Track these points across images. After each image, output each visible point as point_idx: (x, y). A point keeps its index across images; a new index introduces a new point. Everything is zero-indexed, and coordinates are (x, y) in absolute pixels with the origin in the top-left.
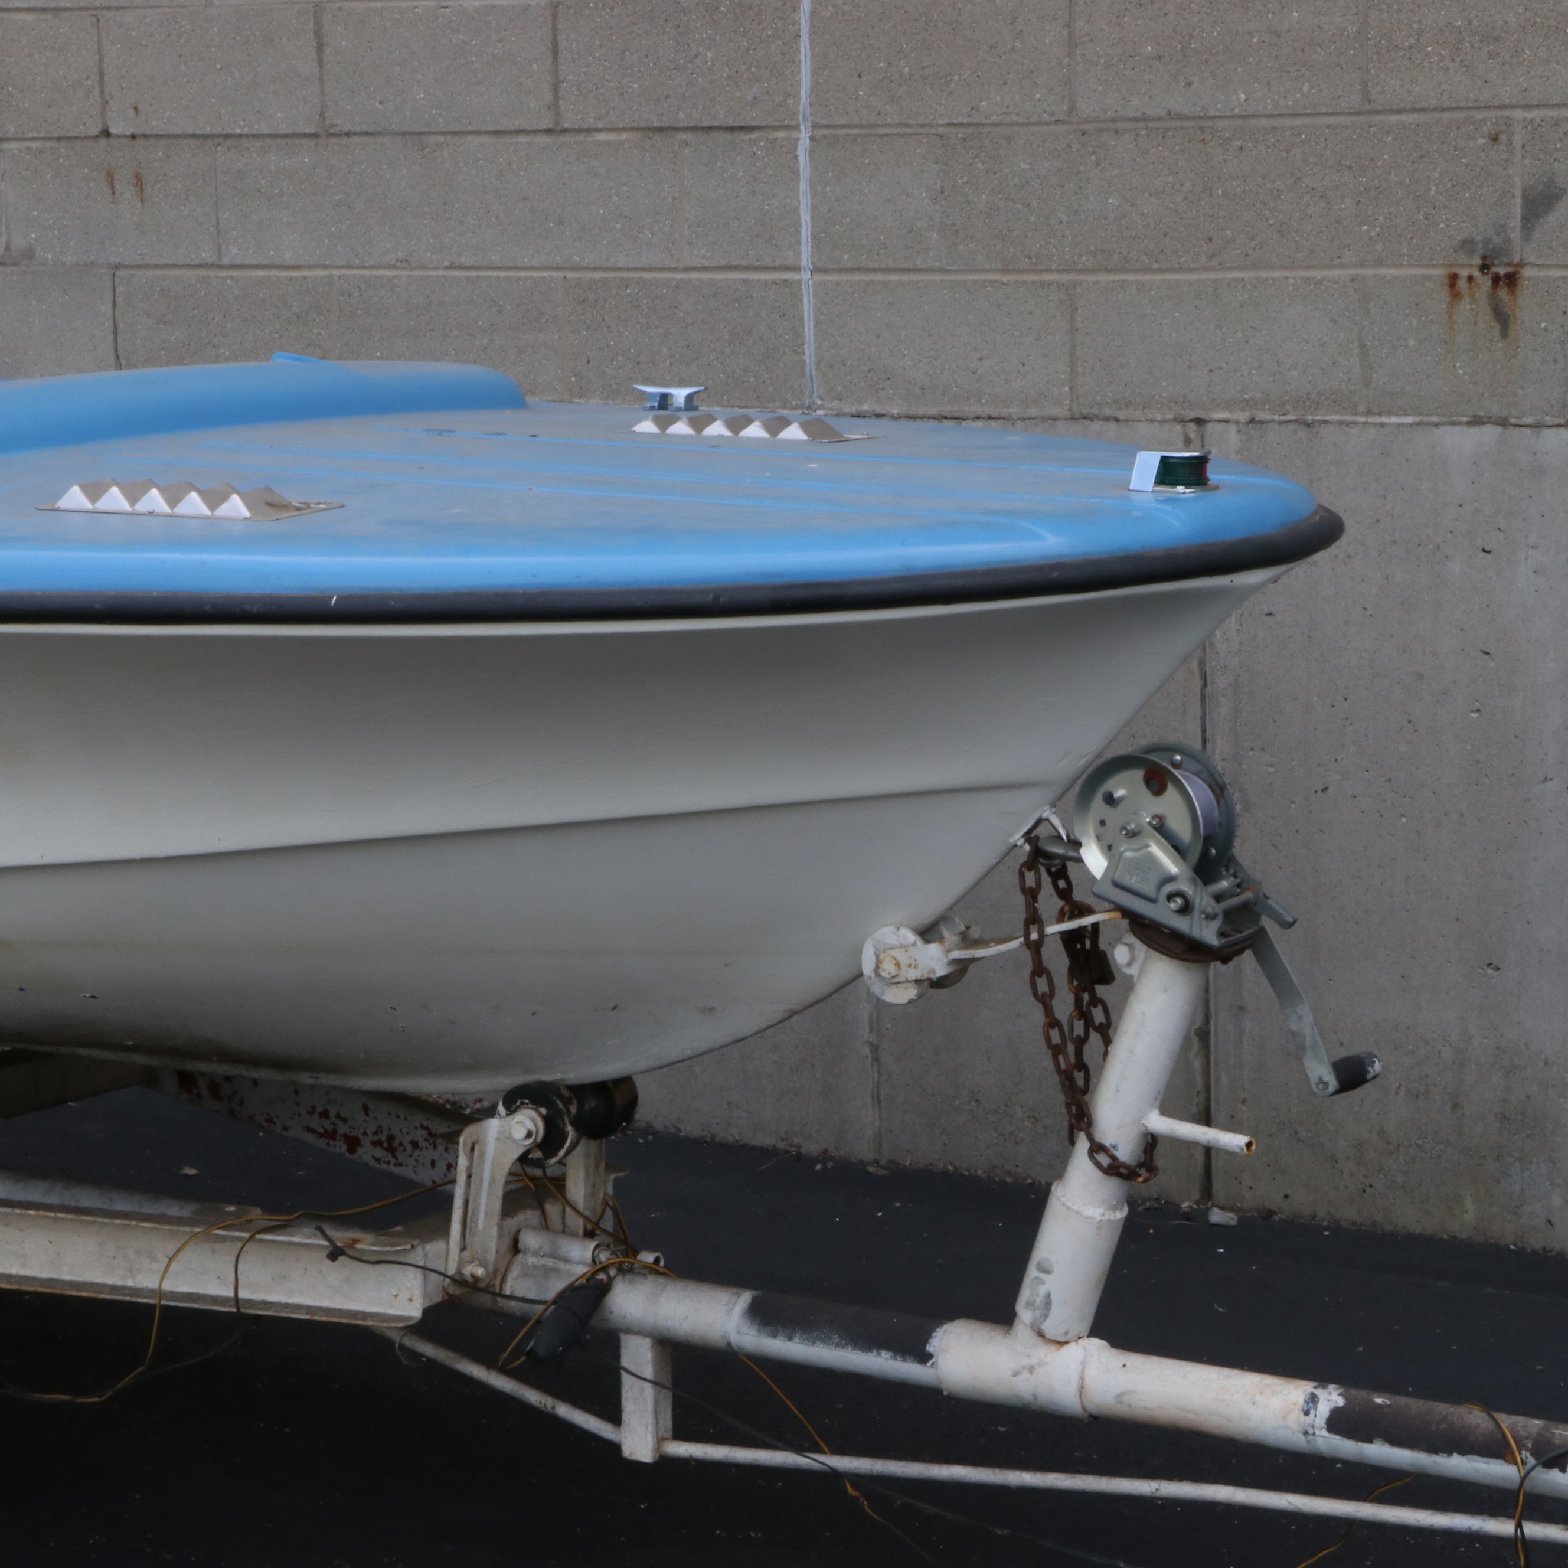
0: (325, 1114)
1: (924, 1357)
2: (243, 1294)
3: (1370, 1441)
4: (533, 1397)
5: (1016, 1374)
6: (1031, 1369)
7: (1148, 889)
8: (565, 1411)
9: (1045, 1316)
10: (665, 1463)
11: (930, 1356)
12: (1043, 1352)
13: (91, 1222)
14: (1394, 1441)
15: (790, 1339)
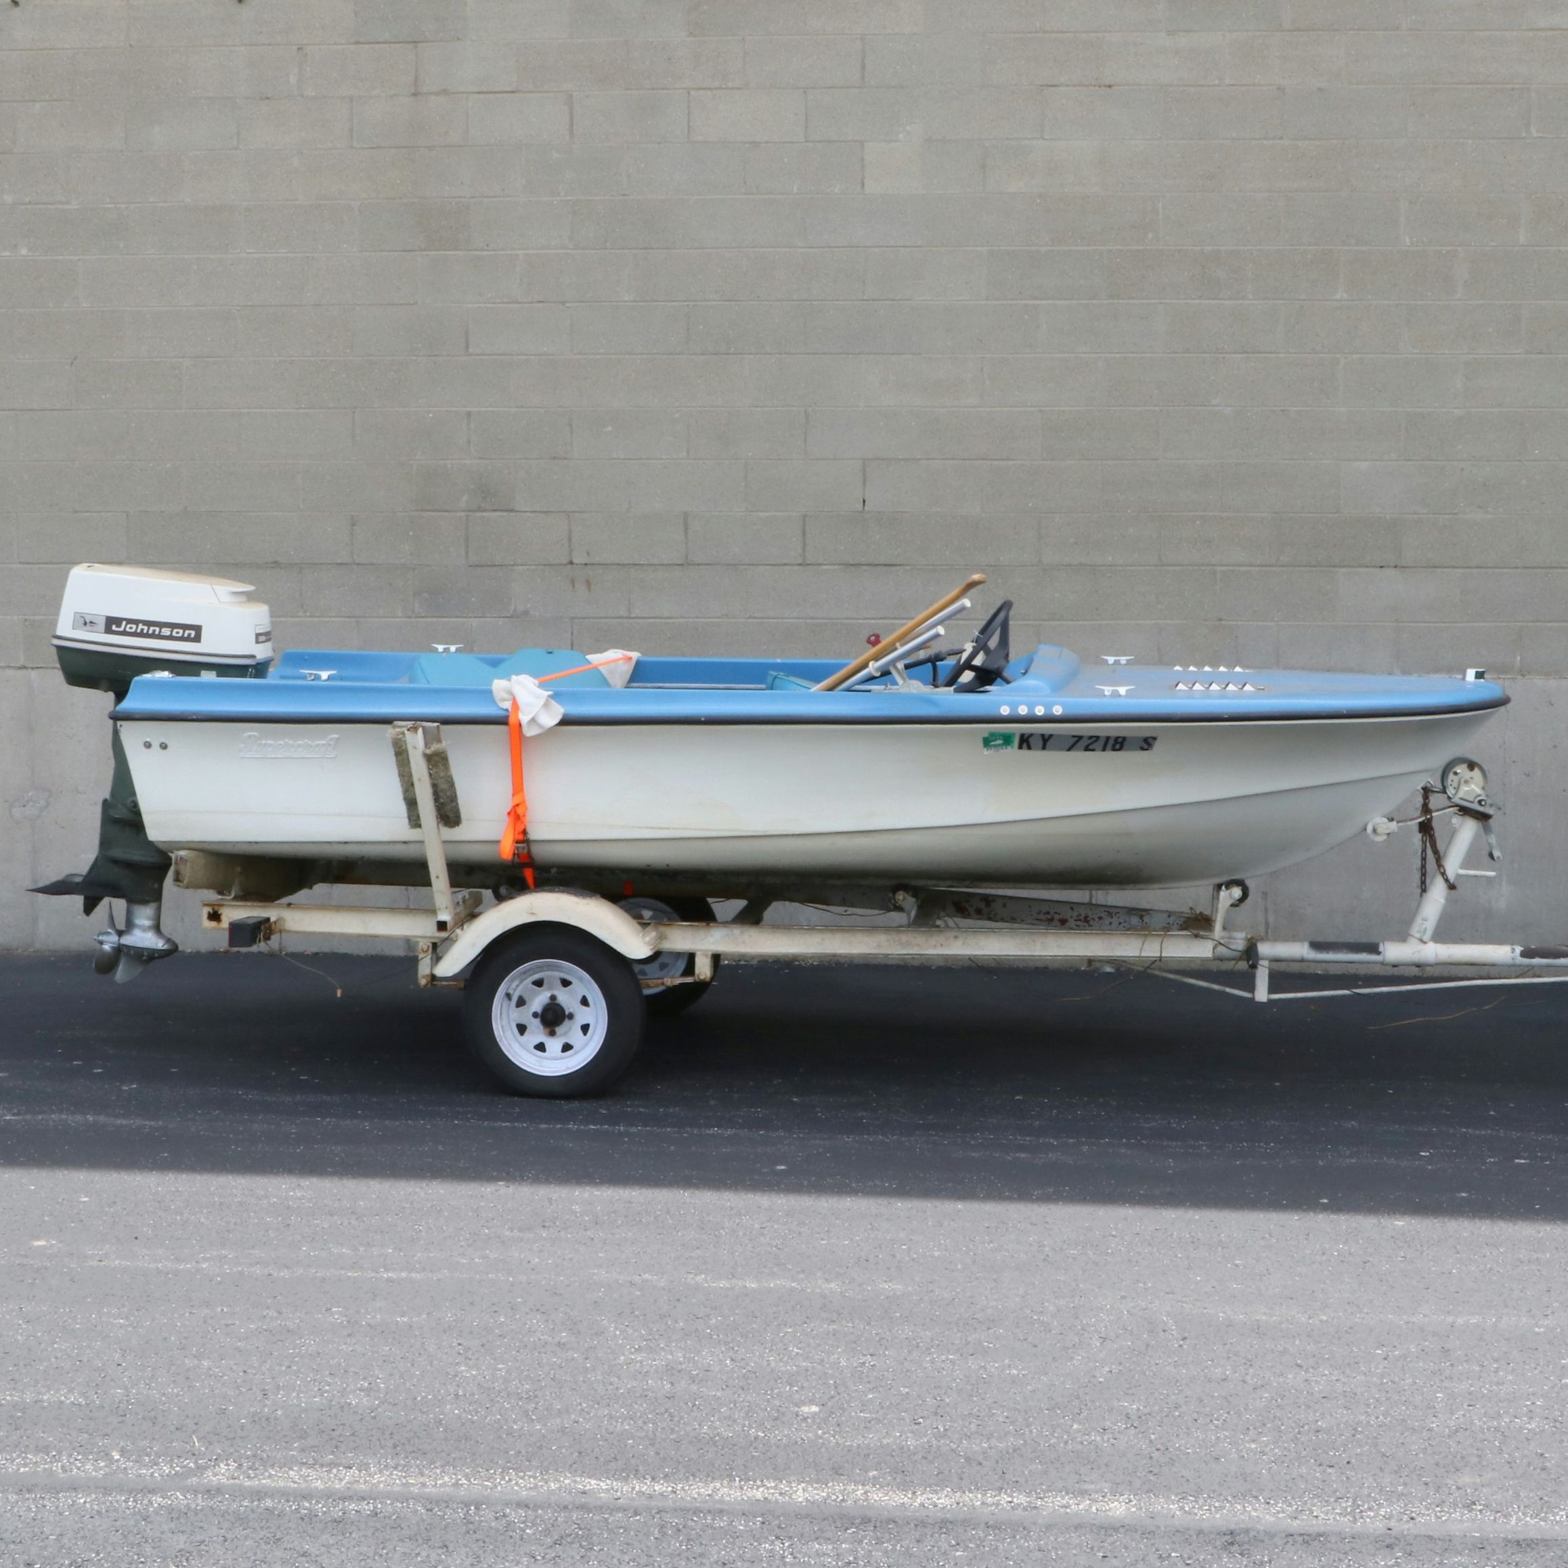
0: (1048, 913)
1: (1379, 953)
2: (1163, 955)
3: (1533, 958)
4: (1216, 987)
5: (1413, 954)
6: (1419, 952)
7: (1471, 799)
8: (1228, 990)
9: (1424, 934)
10: (1270, 1001)
11: (1380, 953)
12: (1422, 946)
13: (1112, 934)
14: (1542, 957)
15: (1328, 953)
